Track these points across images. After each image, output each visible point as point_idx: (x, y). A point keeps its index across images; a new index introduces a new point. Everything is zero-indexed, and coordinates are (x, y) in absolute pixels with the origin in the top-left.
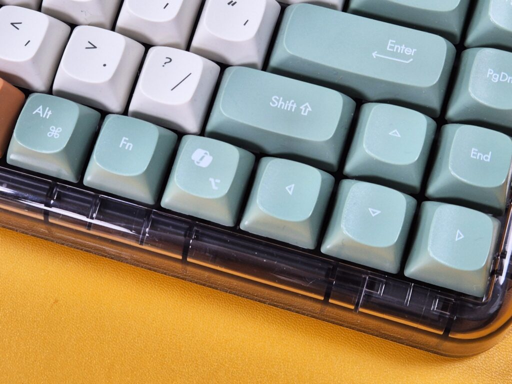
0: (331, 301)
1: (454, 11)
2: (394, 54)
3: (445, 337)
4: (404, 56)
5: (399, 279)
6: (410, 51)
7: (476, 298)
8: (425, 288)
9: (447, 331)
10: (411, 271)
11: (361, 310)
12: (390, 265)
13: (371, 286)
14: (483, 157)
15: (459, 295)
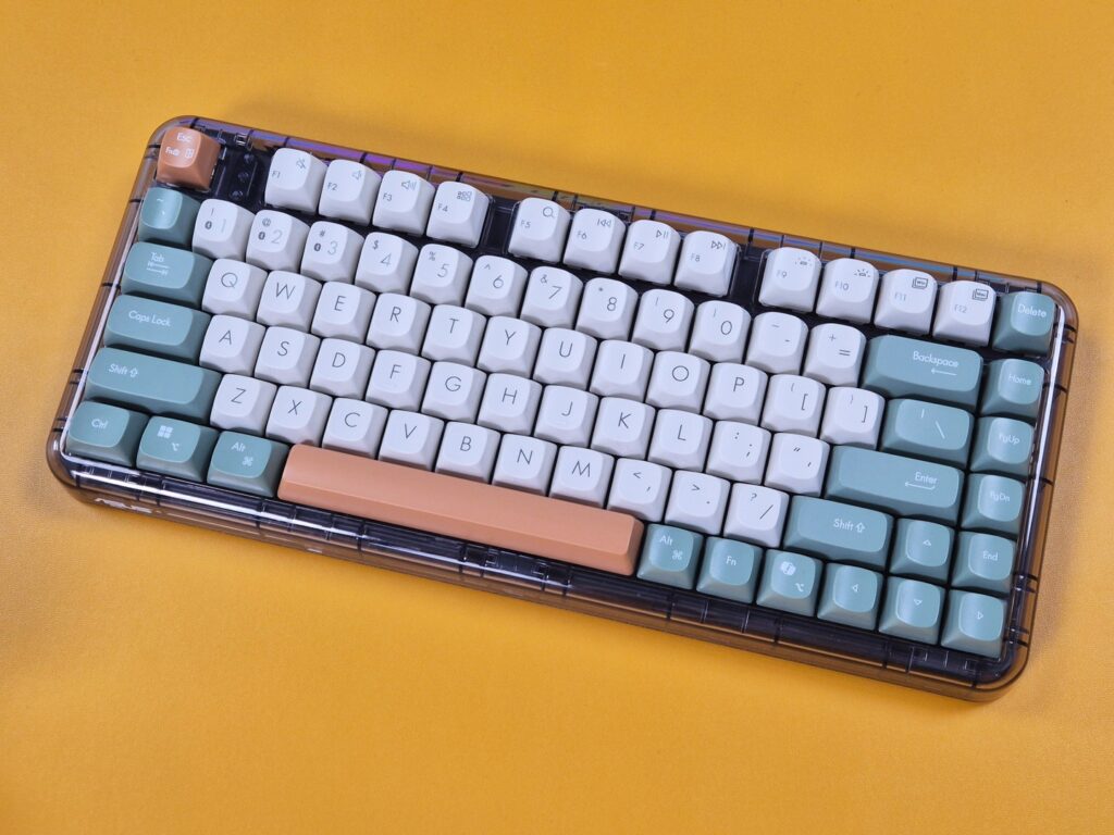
0: (888, 667)
1: (962, 449)
2: (920, 483)
3: (973, 688)
4: (929, 485)
5: (937, 648)
6: (932, 480)
7: (994, 659)
8: (958, 654)
9: (975, 683)
10: (946, 642)
11: (911, 672)
12: (931, 639)
13: (917, 653)
14: (992, 558)
15: (982, 657)
